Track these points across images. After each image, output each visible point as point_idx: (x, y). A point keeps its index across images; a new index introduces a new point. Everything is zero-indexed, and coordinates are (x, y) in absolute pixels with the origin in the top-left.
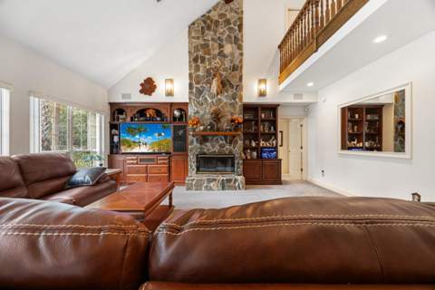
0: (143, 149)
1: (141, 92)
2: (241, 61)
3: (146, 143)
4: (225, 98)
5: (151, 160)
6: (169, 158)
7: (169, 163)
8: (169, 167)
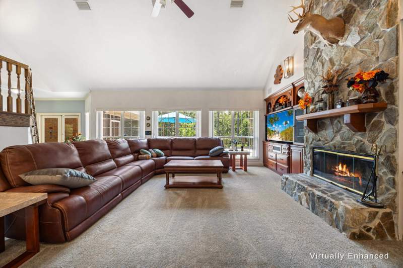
0: (277, 138)
1: (275, 83)
3: (278, 132)
4: (351, 40)
5: (278, 149)
6: (289, 149)
7: (289, 153)
8: (289, 159)
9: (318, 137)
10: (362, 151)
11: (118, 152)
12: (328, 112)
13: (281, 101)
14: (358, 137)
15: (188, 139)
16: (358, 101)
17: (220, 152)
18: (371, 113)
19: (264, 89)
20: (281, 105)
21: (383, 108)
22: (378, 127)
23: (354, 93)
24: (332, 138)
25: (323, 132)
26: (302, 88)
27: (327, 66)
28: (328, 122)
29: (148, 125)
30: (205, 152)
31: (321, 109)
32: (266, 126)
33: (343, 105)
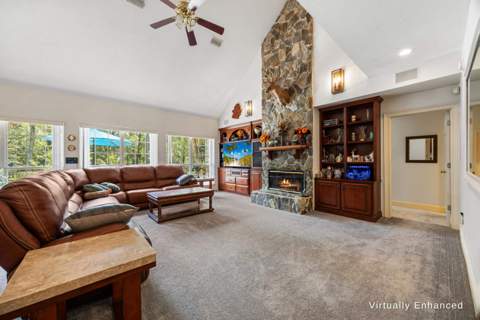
0: (235, 164)
1: (233, 117)
2: (310, 57)
3: (237, 159)
4: (293, 107)
5: (238, 173)
6: (249, 172)
7: (249, 176)
8: (249, 180)
9: (274, 162)
10: (299, 170)
12: (282, 147)
13: (239, 133)
14: (296, 162)
16: (297, 143)
18: (302, 150)
19: (218, 120)
20: (237, 136)
21: (307, 147)
22: (305, 157)
23: (295, 138)
24: (282, 163)
25: (277, 160)
26: (259, 127)
27: (279, 117)
28: (279, 153)
29: (72, 148)
31: (277, 145)
32: (221, 154)
33: (290, 144)
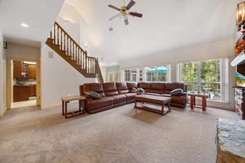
6: (244, 94)
7: (243, 100)
8: (244, 105)
11: (120, 88)
15: (160, 83)
17: (179, 92)
29: (141, 75)
30: (168, 92)
